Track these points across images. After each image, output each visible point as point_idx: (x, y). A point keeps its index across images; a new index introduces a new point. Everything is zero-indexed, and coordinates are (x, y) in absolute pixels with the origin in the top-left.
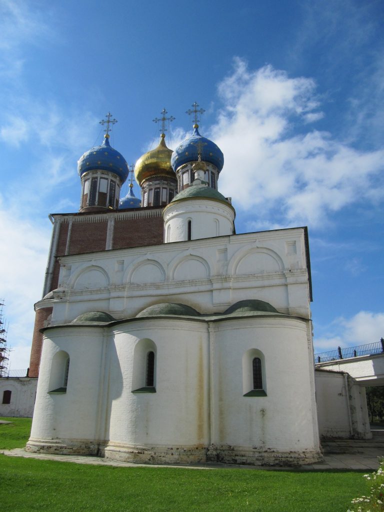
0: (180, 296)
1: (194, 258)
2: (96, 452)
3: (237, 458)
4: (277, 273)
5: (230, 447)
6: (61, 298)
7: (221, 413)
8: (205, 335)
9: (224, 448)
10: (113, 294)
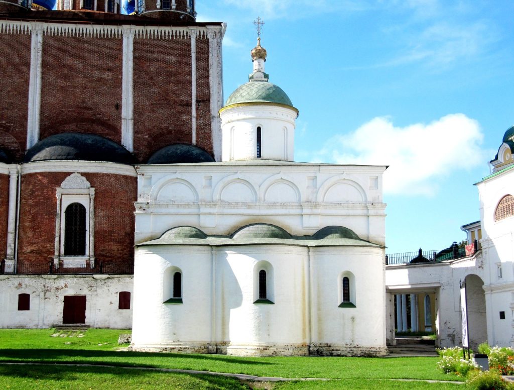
0: (271, 217)
1: (285, 182)
2: (215, 351)
3: (333, 352)
4: (361, 205)
5: (328, 344)
6: (144, 210)
7: (320, 320)
8: (306, 257)
9: (322, 345)
10: (203, 210)
